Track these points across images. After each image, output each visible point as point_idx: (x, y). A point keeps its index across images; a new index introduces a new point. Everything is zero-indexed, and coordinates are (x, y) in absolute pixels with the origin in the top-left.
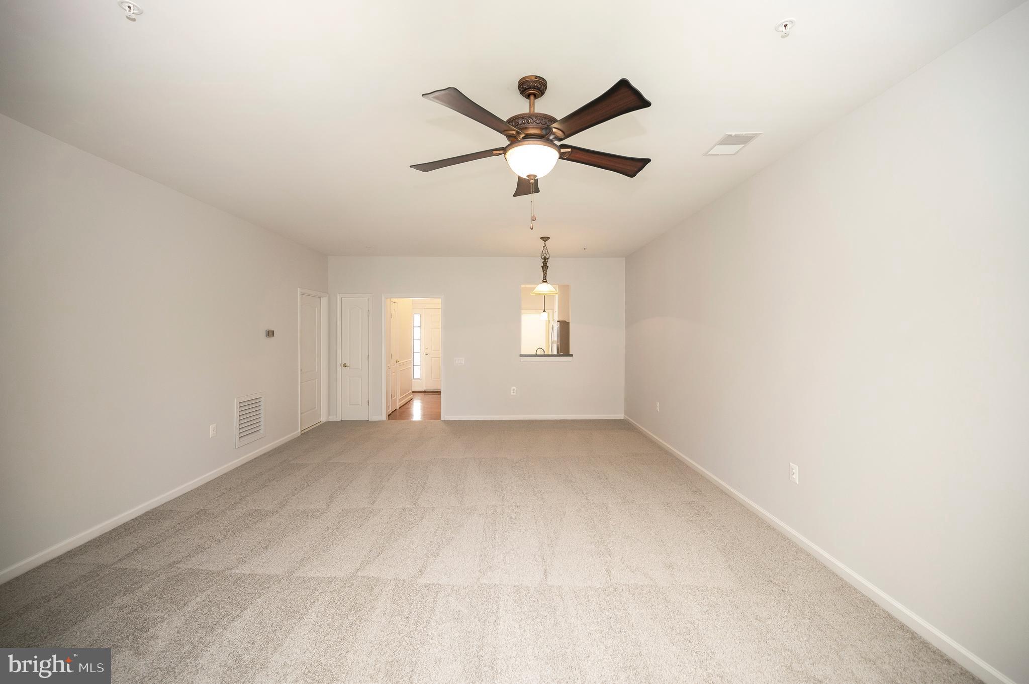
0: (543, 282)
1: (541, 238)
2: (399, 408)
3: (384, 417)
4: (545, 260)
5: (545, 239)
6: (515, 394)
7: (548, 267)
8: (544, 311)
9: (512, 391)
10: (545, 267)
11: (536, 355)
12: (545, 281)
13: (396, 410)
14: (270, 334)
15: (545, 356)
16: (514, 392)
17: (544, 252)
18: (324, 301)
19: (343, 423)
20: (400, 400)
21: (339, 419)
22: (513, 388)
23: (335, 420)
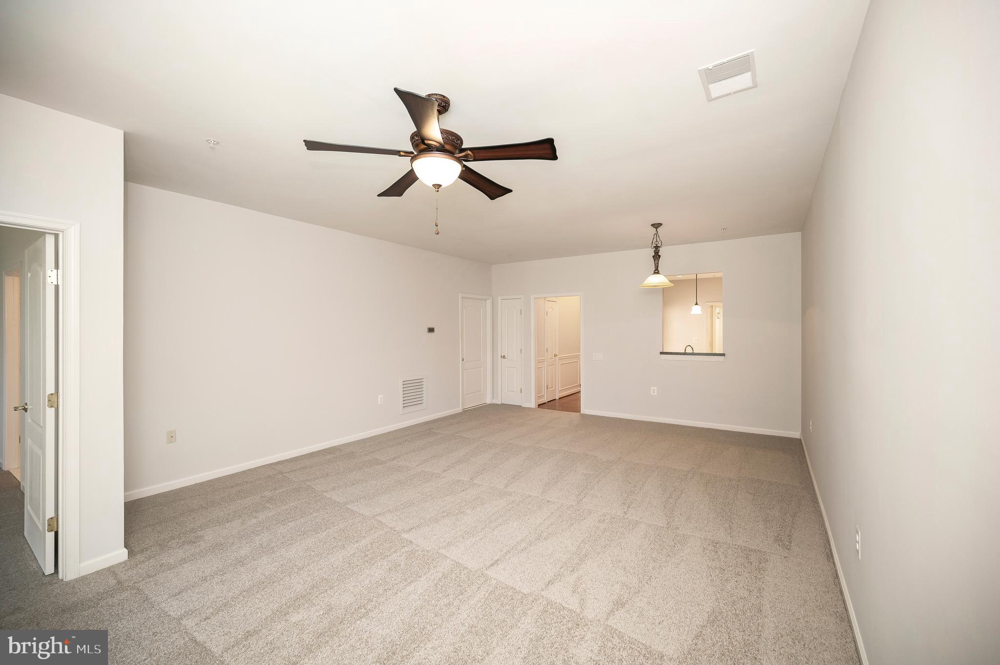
0: (655, 273)
1: (652, 225)
2: (559, 399)
3: (533, 404)
4: (657, 247)
5: (656, 226)
6: (656, 394)
7: (660, 256)
8: (697, 304)
9: (652, 391)
10: (657, 256)
11: (685, 354)
12: (657, 272)
13: (555, 400)
14: (431, 330)
15: (693, 354)
16: (654, 392)
17: (655, 240)
18: (489, 303)
19: (504, 406)
20: (560, 391)
21: (500, 403)
22: (652, 388)
23: (497, 403)
